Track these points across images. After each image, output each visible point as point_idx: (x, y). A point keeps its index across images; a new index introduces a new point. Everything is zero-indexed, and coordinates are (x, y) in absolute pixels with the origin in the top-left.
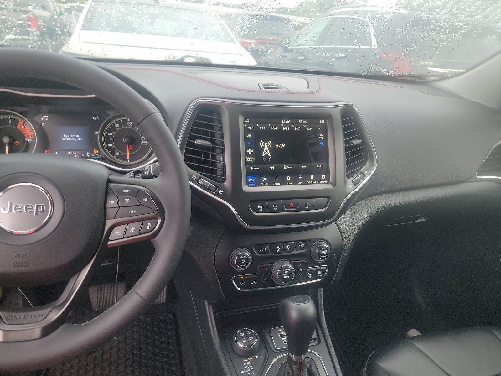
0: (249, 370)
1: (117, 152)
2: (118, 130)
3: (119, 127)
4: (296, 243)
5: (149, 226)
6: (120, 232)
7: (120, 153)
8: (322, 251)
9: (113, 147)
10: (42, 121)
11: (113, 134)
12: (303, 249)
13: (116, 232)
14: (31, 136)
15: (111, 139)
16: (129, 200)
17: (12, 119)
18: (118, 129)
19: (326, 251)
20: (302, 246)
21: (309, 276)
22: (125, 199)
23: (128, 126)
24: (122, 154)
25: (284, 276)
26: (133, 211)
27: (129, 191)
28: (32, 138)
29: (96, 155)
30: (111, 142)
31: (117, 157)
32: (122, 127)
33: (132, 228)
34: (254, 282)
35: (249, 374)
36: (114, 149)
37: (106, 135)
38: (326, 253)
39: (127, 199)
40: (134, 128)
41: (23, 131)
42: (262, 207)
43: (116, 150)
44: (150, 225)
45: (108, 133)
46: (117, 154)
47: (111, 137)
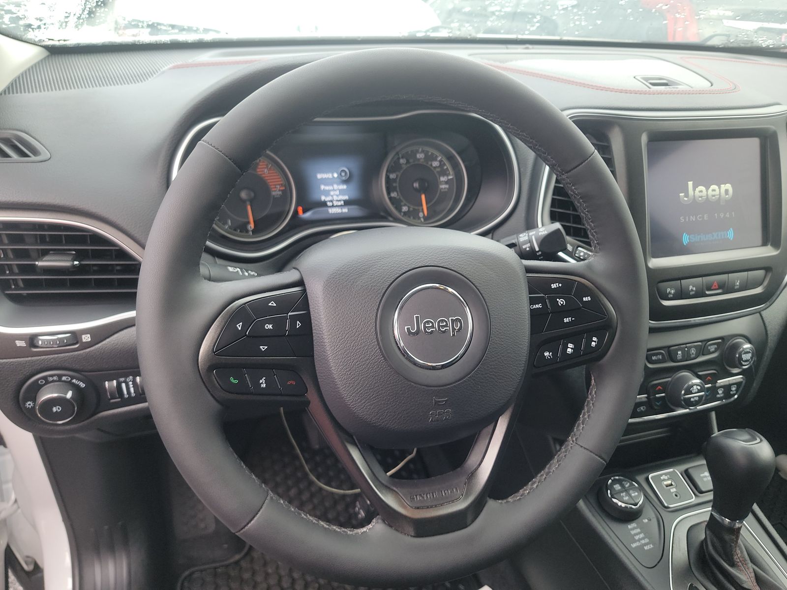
0: (643, 542)
1: (405, 205)
2: (405, 168)
3: (406, 164)
4: (704, 343)
5: (595, 342)
6: (551, 353)
7: (409, 207)
8: (744, 355)
9: (398, 197)
11: (397, 176)
12: (713, 352)
13: (545, 354)
14: (279, 186)
15: (394, 185)
16: (563, 300)
18: (404, 167)
19: (750, 355)
20: (712, 348)
21: (718, 394)
22: (558, 300)
23: (419, 160)
24: (411, 209)
25: (690, 398)
26: (570, 318)
27: (560, 285)
28: (280, 189)
30: (395, 190)
31: (405, 213)
32: (411, 163)
33: (569, 346)
34: (642, 408)
35: (646, 548)
36: (399, 201)
37: (388, 178)
38: (749, 358)
39: (561, 300)
40: (428, 164)
41: (266, 178)
42: (672, 291)
43: (402, 201)
44: (595, 340)
45: (390, 174)
46: (405, 209)
47: (394, 180)
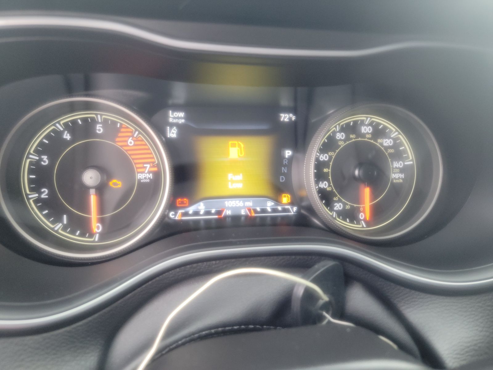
1: (339, 201)
2: (342, 146)
3: (345, 141)
7: (345, 204)
9: (329, 189)
10: (172, 125)
11: (330, 157)
14: (149, 166)
15: (325, 170)
17: (105, 122)
18: (342, 144)
23: (363, 135)
24: (348, 207)
28: (151, 169)
29: (287, 207)
30: (326, 177)
31: (338, 214)
32: (352, 139)
36: (332, 195)
37: (317, 160)
40: (377, 142)
41: (130, 152)
43: (336, 196)
45: (320, 155)
46: (338, 206)
47: (326, 164)
